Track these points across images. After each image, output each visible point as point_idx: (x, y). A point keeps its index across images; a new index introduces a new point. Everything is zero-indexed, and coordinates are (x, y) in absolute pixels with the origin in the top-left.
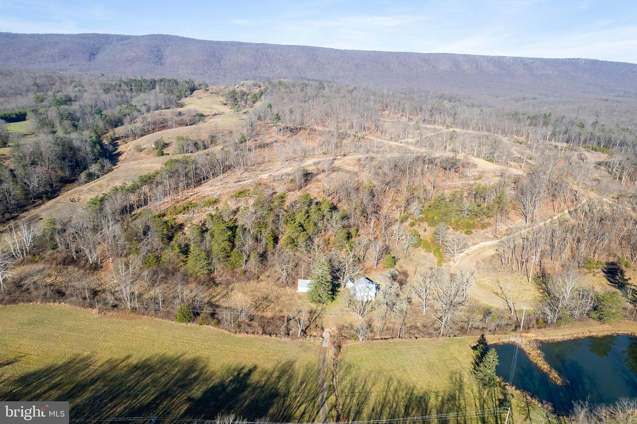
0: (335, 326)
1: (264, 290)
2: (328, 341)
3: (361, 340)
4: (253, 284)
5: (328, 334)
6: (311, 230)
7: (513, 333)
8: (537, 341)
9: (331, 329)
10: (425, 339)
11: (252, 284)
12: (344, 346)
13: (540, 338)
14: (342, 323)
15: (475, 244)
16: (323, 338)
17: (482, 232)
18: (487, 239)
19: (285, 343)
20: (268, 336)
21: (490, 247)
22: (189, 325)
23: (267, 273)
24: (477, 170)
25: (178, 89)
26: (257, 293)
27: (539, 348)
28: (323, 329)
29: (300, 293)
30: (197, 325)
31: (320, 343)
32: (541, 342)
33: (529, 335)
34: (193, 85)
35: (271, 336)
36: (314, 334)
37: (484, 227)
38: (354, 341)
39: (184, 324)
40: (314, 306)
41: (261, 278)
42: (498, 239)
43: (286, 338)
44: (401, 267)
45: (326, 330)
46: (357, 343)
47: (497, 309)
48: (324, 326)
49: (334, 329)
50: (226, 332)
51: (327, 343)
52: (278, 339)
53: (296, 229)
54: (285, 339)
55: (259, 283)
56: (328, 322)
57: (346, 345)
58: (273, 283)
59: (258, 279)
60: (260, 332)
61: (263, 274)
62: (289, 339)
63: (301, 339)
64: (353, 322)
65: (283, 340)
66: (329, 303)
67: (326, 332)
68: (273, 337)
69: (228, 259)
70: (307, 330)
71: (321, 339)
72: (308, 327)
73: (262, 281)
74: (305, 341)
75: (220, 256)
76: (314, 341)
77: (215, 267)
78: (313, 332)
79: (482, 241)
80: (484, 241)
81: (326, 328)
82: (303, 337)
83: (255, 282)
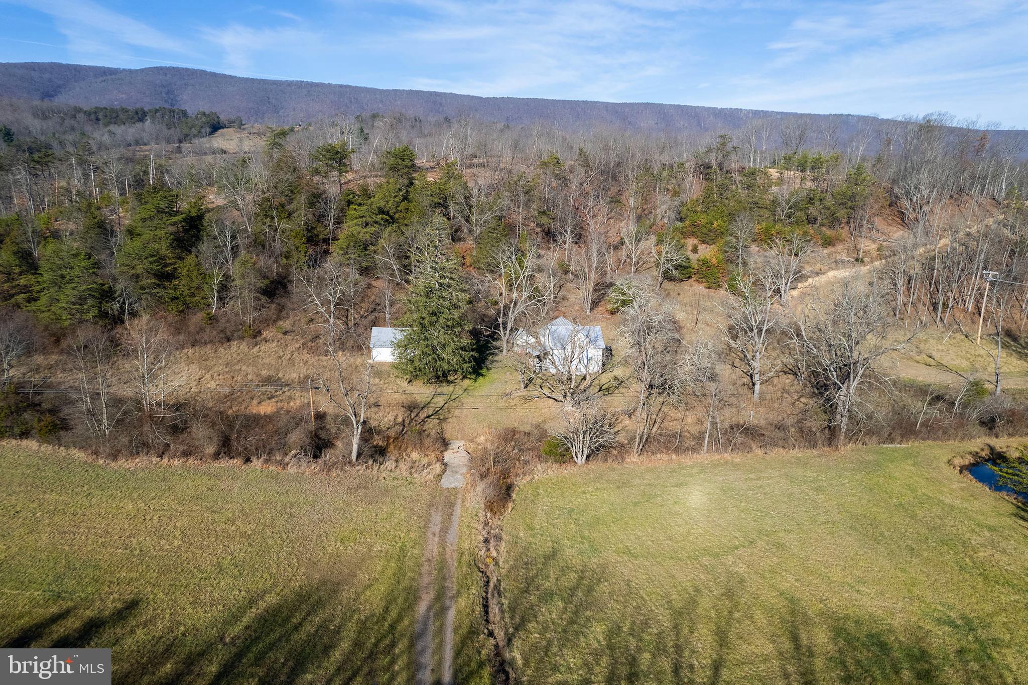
1: (267, 361)
2: (464, 470)
3: (580, 459)
4: (238, 348)
5: (464, 454)
9: (472, 441)
11: (234, 348)
12: (521, 482)
14: (510, 423)
15: (818, 274)
16: (445, 464)
17: (826, 251)
20: (237, 462)
21: (854, 279)
23: (286, 324)
25: (187, 123)
26: (244, 368)
28: (444, 443)
29: (378, 363)
31: (430, 477)
34: (216, 119)
35: (248, 460)
36: (415, 455)
38: (555, 466)
40: (421, 391)
41: (265, 334)
42: (865, 265)
45: (457, 444)
46: (567, 471)
49: (482, 440)
50: (82, 455)
51: (459, 476)
52: (272, 468)
54: (301, 469)
55: (256, 345)
56: (461, 425)
57: (528, 478)
58: (297, 346)
59: (255, 337)
60: (211, 450)
61: (271, 326)
62: (315, 467)
63: (361, 468)
64: (544, 421)
65: (292, 470)
66: (461, 383)
67: (455, 450)
68: (257, 463)
69: (167, 284)
70: (392, 447)
71: (438, 467)
72: (396, 439)
73: (266, 341)
74: (375, 472)
75: (139, 270)
76: (411, 474)
77: (124, 303)
78: (409, 450)
79: (831, 269)
80: (837, 268)
81: (457, 439)
82: (370, 462)
83: (244, 344)
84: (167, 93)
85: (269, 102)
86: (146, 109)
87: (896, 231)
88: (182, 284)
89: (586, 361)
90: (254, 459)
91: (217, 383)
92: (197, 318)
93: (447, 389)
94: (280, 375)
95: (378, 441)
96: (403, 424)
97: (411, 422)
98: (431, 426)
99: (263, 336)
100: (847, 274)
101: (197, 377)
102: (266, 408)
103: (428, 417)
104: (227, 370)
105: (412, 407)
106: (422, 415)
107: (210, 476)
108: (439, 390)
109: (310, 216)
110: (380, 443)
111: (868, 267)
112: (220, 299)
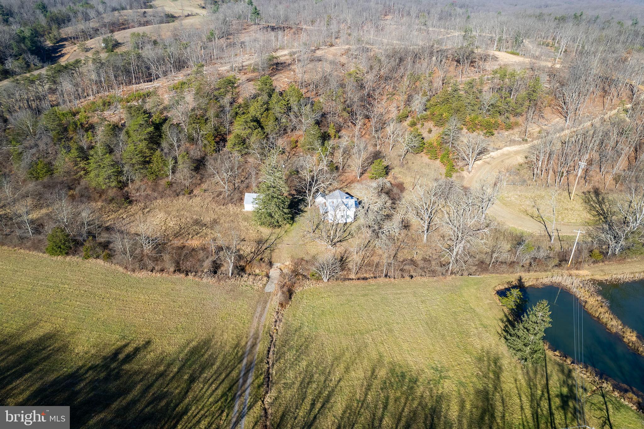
0: (289, 259)
1: (196, 209)
2: (276, 282)
3: (325, 280)
4: (183, 200)
5: (279, 271)
6: (269, 125)
7: (556, 270)
8: (594, 282)
9: (283, 264)
10: (425, 279)
11: (180, 201)
12: (298, 290)
13: (599, 277)
14: (302, 255)
15: (497, 149)
16: (268, 277)
17: (506, 133)
18: (513, 142)
19: (207, 285)
20: (182, 275)
21: (517, 153)
22: (68, 258)
23: (204, 186)
24: (498, 63)
26: (185, 213)
27: (599, 293)
28: (271, 264)
29: (247, 212)
30: (80, 260)
31: (261, 286)
32: (600, 283)
33: (582, 272)
35: (187, 275)
36: (257, 271)
37: (509, 127)
38: (314, 282)
39: (60, 258)
40: (266, 231)
41: (195, 192)
42: (527, 143)
43: (210, 278)
44: (395, 178)
45: (277, 265)
46: (321, 285)
47: (531, 235)
48: (273, 260)
49: (287, 263)
50: (121, 269)
51: (273, 285)
52: (197, 279)
53: (247, 125)
54: (208, 280)
55: (191, 199)
56: (280, 254)
57: (301, 288)
58: (210, 200)
59: (190, 193)
60: (172, 269)
61: (198, 187)
62: (214, 280)
63: (233, 280)
64: (317, 254)
65: (205, 280)
66: (285, 227)
67: (275, 269)
68: (190, 277)
69: (147, 166)
70: (248, 266)
71: (265, 279)
72: (250, 262)
73: (195, 196)
74: (238, 282)
75: (134, 161)
76: (253, 283)
77: (128, 176)
78: (255, 269)
81: (277, 262)
82: (237, 276)
83: (185, 197)
88: (154, 166)
89: (346, 217)
90: (189, 274)
91: (174, 223)
92: (163, 182)
93: (277, 230)
94: (202, 218)
95: (242, 263)
96: (254, 253)
97: (258, 252)
98: (266, 255)
99: (194, 193)
101: (164, 219)
102: (195, 243)
103: (266, 249)
104: (177, 214)
105: (260, 242)
106: (264, 248)
107: (173, 283)
108: (274, 231)
109: (216, 122)
110: (243, 264)
112: (173, 173)
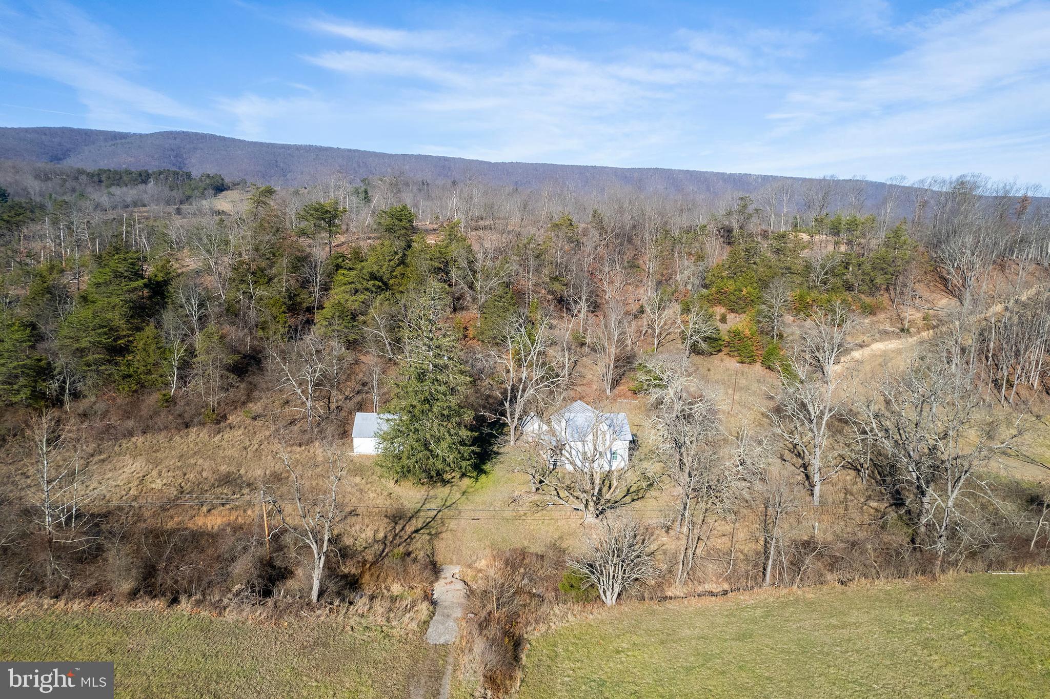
0: (488, 551)
1: (229, 453)
2: (458, 613)
3: (610, 599)
4: (198, 436)
5: (460, 585)
9: (470, 566)
11: (192, 436)
12: (533, 634)
14: (519, 541)
15: (861, 346)
16: (434, 603)
17: (867, 321)
18: (885, 335)
19: (236, 631)
20: (158, 604)
21: (901, 351)
23: (256, 407)
25: (190, 185)
26: (200, 462)
28: (435, 569)
29: (361, 456)
31: (414, 626)
34: (220, 181)
35: (175, 601)
36: (396, 588)
38: (577, 608)
40: (410, 495)
41: (231, 419)
42: (911, 337)
43: (247, 608)
45: (451, 570)
46: (594, 615)
48: (439, 558)
49: (482, 564)
51: (451, 623)
52: (204, 613)
53: (361, 284)
55: (219, 432)
56: (458, 543)
57: (543, 628)
58: (267, 433)
59: (218, 422)
60: (126, 586)
61: (239, 409)
62: (261, 613)
63: (323, 613)
64: (561, 538)
65: (230, 616)
66: (460, 483)
67: (448, 580)
68: (185, 606)
69: (118, 359)
70: (367, 576)
71: (424, 607)
72: (373, 564)
73: (231, 428)
74: (340, 619)
75: (84, 343)
76: (388, 620)
77: (65, 382)
78: (389, 580)
79: (876, 341)
80: (881, 340)
81: (451, 563)
82: (336, 603)
83: (205, 431)
84: (176, 157)
85: (277, 166)
86: (150, 172)
87: (941, 299)
88: (137, 360)
89: (609, 455)
90: (183, 599)
91: (164, 481)
92: (152, 399)
93: (442, 492)
94: (242, 472)
95: (349, 568)
96: (384, 541)
97: (394, 538)
98: (419, 545)
99: (228, 422)
100: (892, 346)
101: (141, 475)
102: (214, 521)
103: (417, 531)
104: (179, 464)
105: (397, 517)
106: (409, 529)
107: (117, 626)
108: (432, 493)
109: (292, 282)
110: (353, 571)
111: (915, 338)
112: (180, 377)
